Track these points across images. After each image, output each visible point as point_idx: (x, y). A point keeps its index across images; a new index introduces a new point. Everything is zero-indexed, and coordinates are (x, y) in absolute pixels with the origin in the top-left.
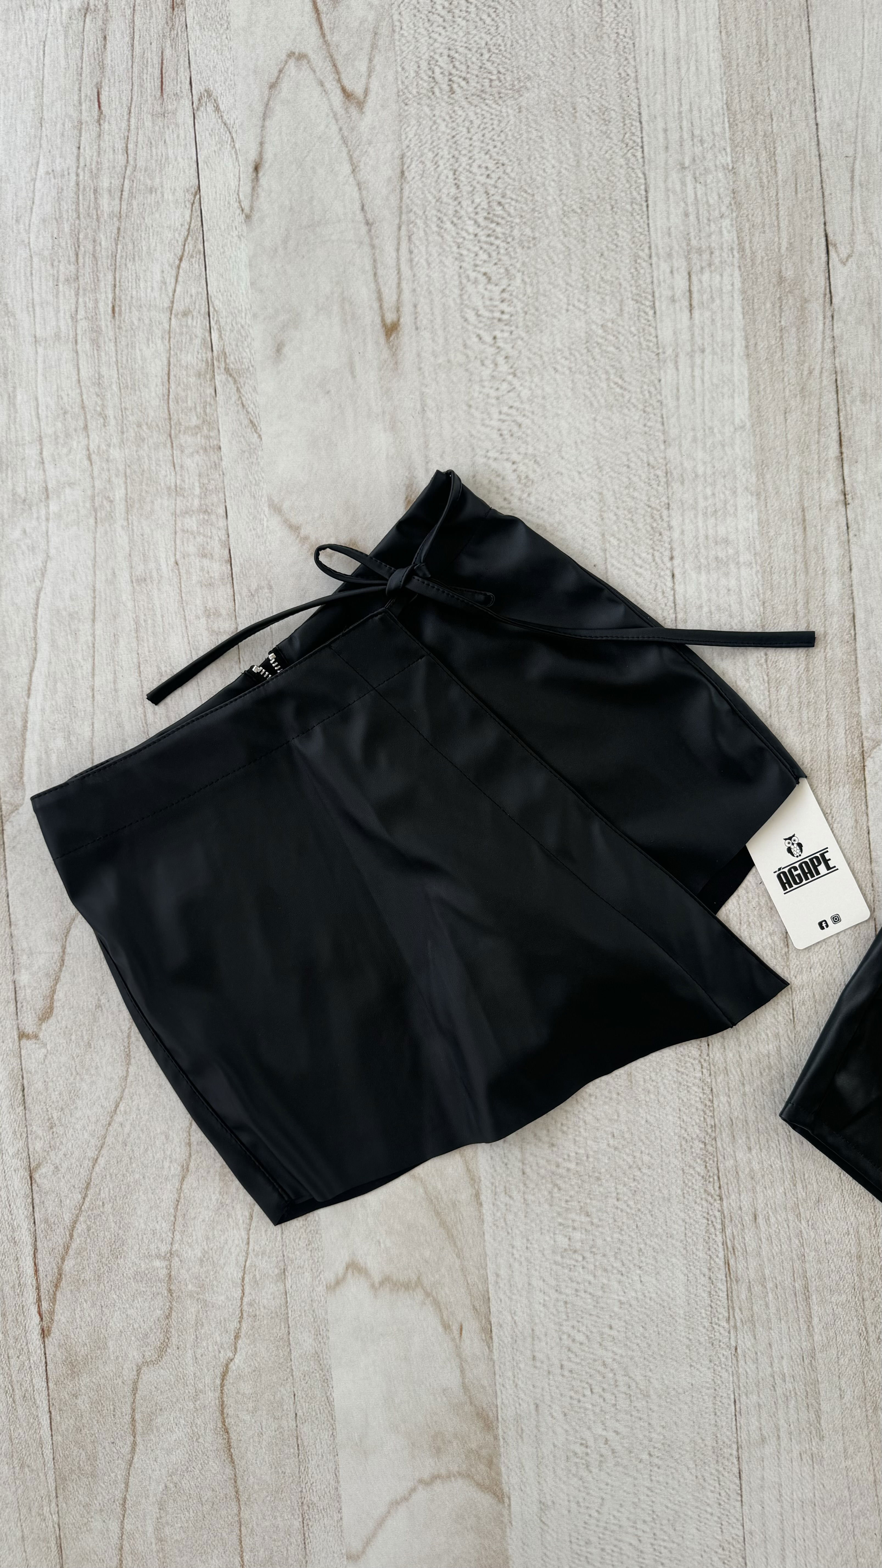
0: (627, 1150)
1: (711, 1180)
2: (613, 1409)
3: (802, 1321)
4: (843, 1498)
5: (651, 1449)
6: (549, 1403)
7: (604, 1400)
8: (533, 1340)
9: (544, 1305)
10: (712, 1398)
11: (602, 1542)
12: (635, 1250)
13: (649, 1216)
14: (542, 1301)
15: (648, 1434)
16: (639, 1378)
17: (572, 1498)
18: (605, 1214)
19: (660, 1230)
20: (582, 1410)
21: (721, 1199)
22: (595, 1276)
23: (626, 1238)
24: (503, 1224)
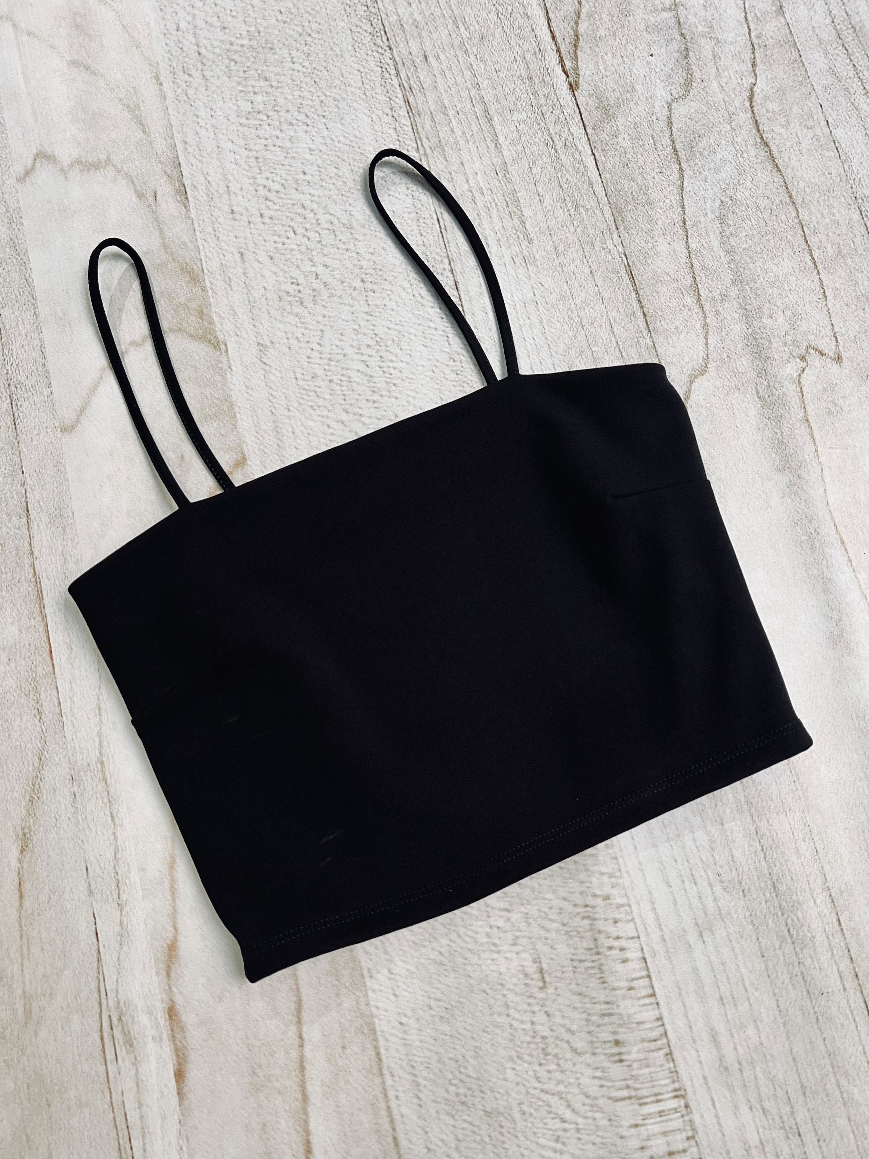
0: (296, 22)
1: (379, 34)
2: (319, 246)
3: (488, 140)
4: (564, 293)
5: (363, 276)
6: (254, 250)
7: (308, 239)
8: (229, 194)
9: (236, 164)
10: (415, 221)
11: (328, 374)
12: (317, 103)
13: (325, 72)
14: (233, 160)
15: (357, 263)
16: (339, 214)
17: (290, 335)
18: (283, 77)
19: (339, 82)
20: (288, 251)
21: (391, 49)
22: (281, 131)
23: (306, 94)
24: (185, 98)
